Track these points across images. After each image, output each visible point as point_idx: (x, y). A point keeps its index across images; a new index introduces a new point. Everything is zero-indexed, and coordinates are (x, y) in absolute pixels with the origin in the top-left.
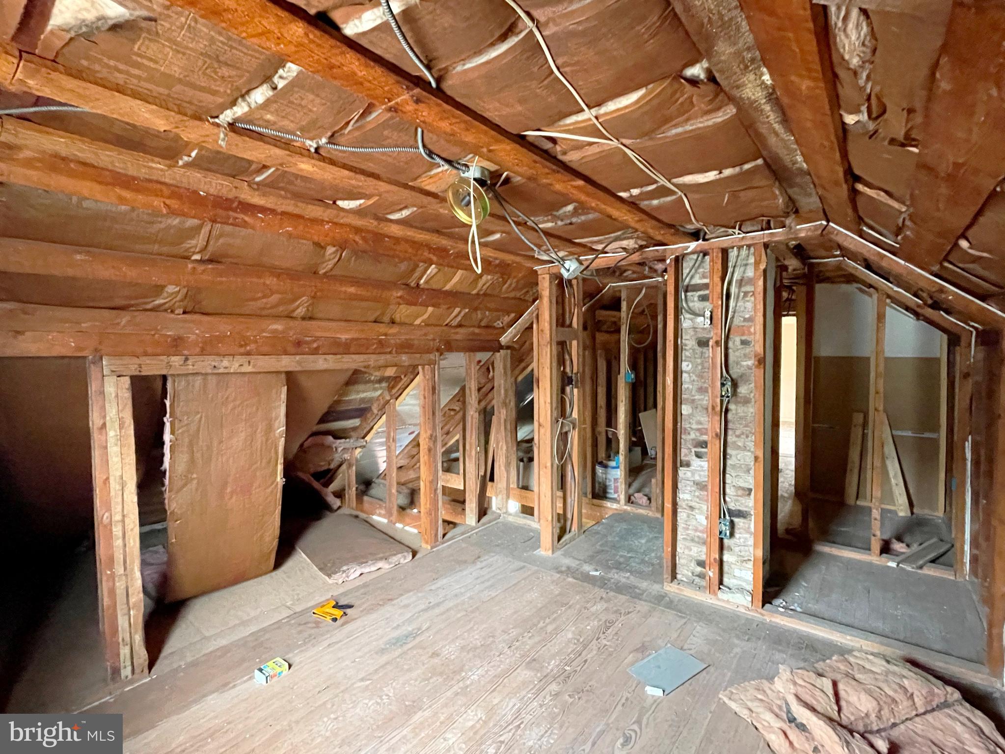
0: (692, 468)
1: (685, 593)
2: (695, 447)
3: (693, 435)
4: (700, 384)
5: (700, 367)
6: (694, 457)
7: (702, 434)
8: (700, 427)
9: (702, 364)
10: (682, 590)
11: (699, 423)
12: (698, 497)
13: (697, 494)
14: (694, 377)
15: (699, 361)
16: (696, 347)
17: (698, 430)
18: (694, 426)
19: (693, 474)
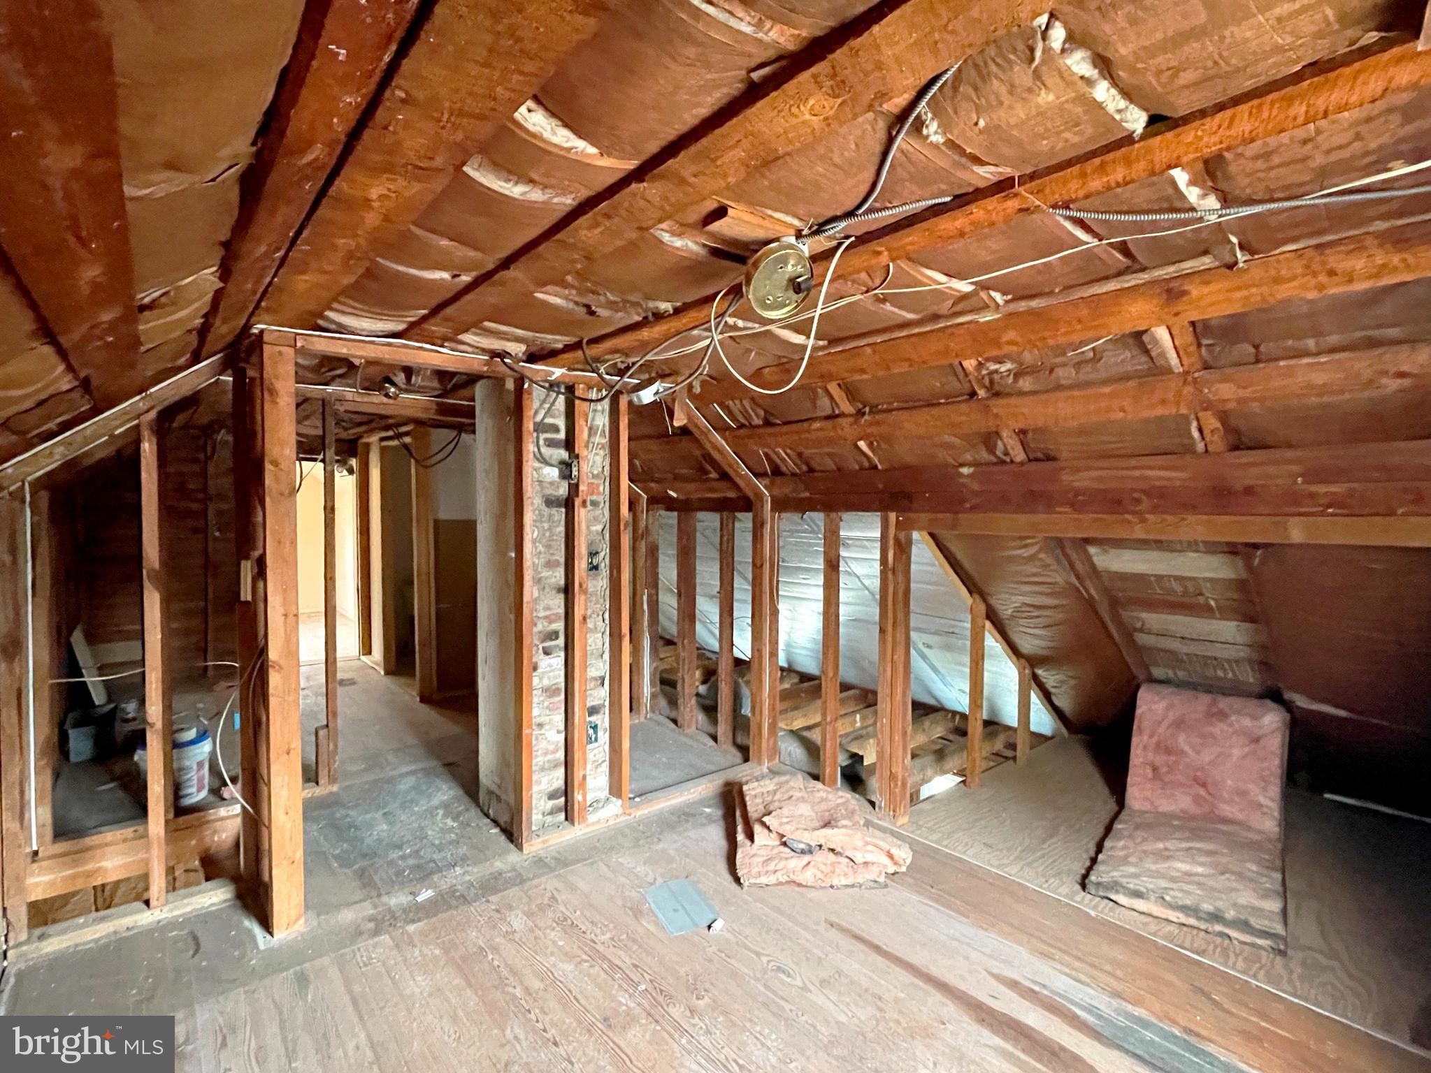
0: (540, 670)
1: (551, 842)
2: (543, 641)
3: (540, 627)
4: (548, 556)
5: (547, 534)
6: (542, 656)
7: (550, 623)
8: (548, 613)
9: (550, 529)
10: (547, 841)
11: (548, 608)
12: (548, 708)
13: (546, 704)
14: (541, 548)
15: (546, 526)
16: (543, 507)
17: (546, 617)
18: (542, 614)
19: (541, 679)
